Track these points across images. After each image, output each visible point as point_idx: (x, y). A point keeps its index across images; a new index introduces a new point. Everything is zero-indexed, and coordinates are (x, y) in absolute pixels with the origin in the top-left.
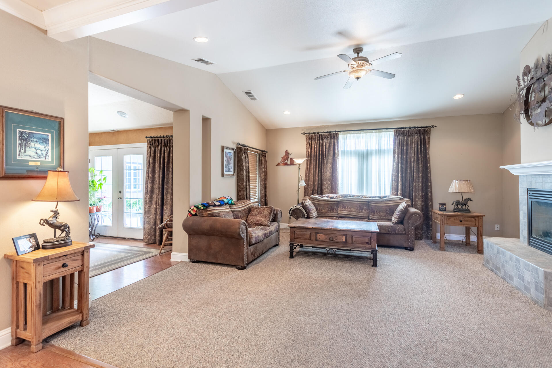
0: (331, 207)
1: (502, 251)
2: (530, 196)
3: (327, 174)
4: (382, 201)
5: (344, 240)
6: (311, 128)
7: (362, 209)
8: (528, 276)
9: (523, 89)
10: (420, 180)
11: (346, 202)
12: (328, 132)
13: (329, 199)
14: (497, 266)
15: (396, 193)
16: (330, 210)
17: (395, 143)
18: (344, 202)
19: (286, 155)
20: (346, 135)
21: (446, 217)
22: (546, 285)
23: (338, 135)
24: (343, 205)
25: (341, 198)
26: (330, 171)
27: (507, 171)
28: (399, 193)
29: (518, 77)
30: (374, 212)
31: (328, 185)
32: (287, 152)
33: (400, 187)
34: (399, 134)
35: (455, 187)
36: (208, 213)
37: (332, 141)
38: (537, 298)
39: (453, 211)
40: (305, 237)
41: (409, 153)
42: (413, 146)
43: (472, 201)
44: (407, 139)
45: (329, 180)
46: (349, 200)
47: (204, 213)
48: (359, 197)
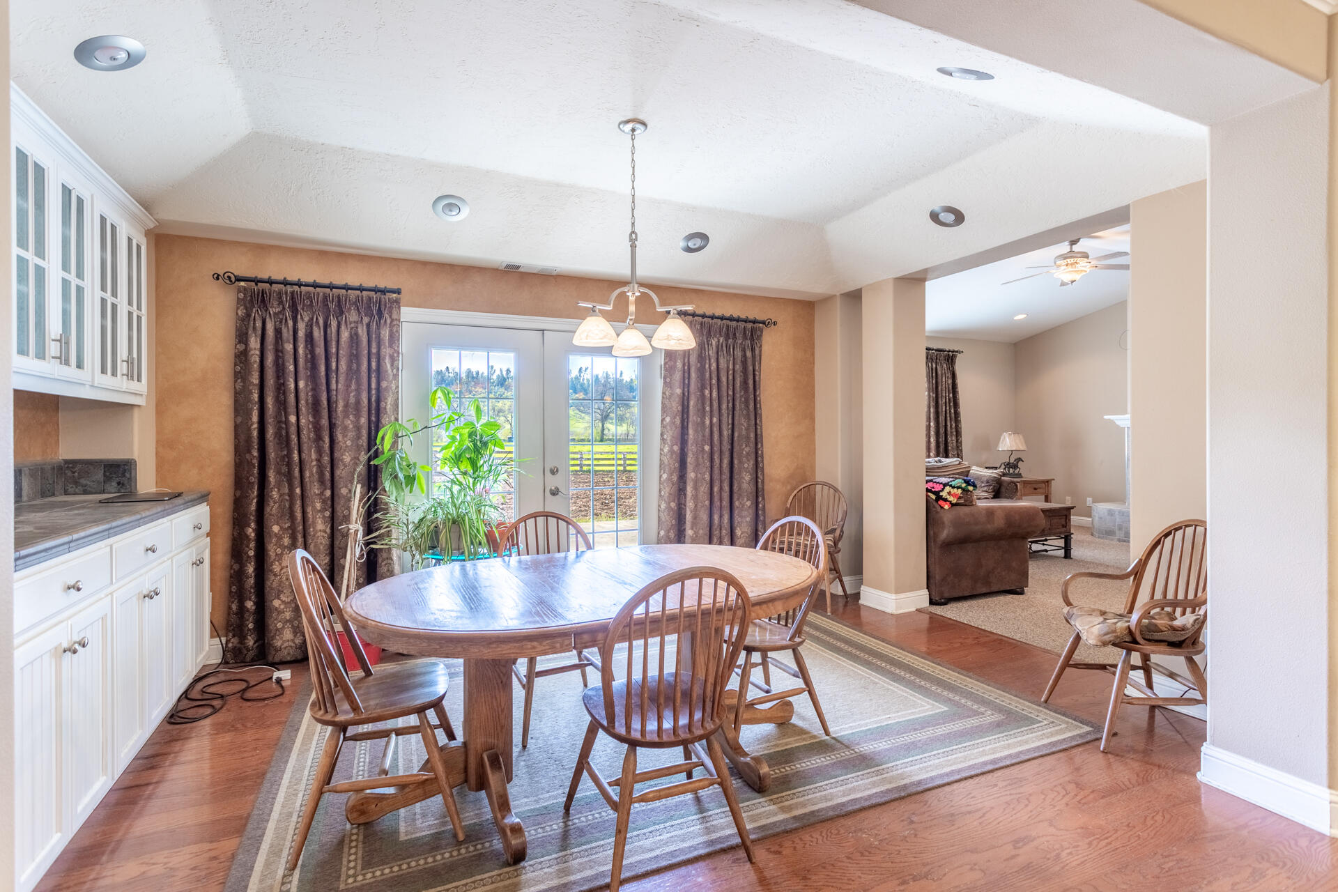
21: (1023, 485)
41: (939, 390)
43: (1023, 461)
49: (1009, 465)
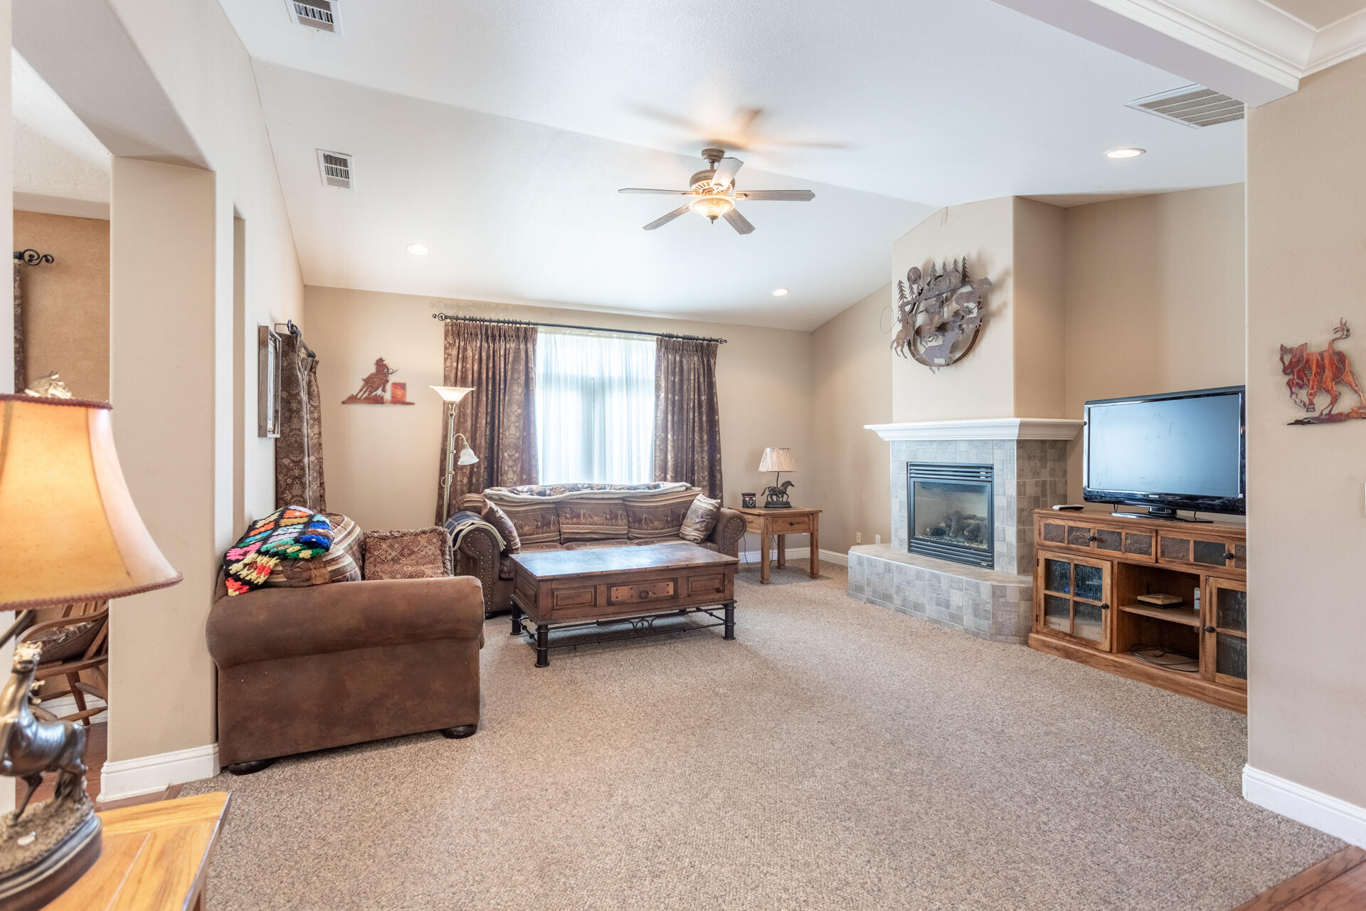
0: (543, 517)
1: (898, 567)
2: (911, 473)
3: (511, 433)
4: (653, 496)
5: (671, 592)
6: (458, 304)
7: (616, 518)
8: (957, 599)
9: (908, 303)
10: (706, 448)
11: (577, 503)
12: (509, 322)
13: (536, 497)
14: (883, 594)
15: (663, 475)
16: (543, 526)
17: (658, 367)
18: (572, 503)
19: (378, 371)
20: (553, 335)
21: (770, 519)
22: (993, 605)
23: (536, 332)
24: (572, 510)
25: (565, 495)
26: (517, 424)
27: (873, 433)
28: (668, 476)
29: (900, 282)
30: (640, 521)
31: (514, 461)
32: (380, 364)
33: (670, 464)
34: (666, 348)
35: (771, 462)
36: (330, 569)
37: (522, 346)
38: (976, 629)
39: (765, 507)
40: (579, 600)
41: (685, 391)
42: (692, 377)
43: (793, 486)
44: (681, 362)
45: (516, 448)
46: (584, 496)
47: (314, 573)
48: (605, 488)
49: (774, 491)
